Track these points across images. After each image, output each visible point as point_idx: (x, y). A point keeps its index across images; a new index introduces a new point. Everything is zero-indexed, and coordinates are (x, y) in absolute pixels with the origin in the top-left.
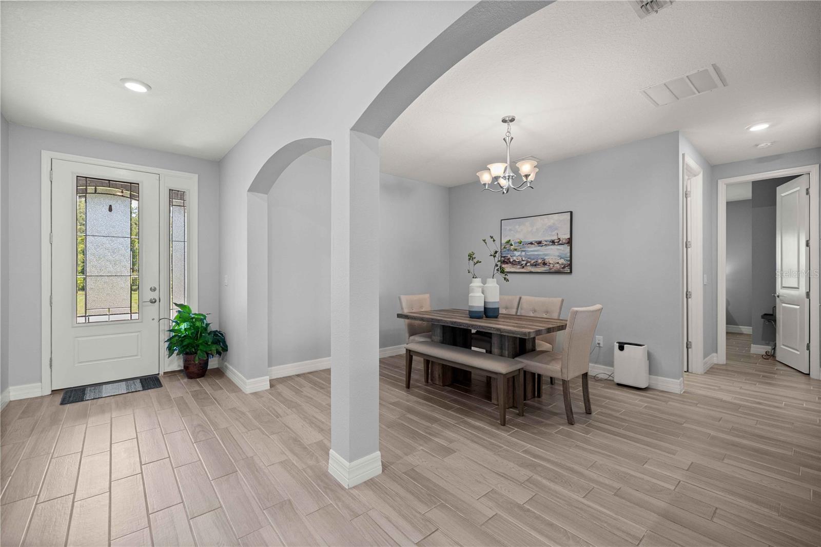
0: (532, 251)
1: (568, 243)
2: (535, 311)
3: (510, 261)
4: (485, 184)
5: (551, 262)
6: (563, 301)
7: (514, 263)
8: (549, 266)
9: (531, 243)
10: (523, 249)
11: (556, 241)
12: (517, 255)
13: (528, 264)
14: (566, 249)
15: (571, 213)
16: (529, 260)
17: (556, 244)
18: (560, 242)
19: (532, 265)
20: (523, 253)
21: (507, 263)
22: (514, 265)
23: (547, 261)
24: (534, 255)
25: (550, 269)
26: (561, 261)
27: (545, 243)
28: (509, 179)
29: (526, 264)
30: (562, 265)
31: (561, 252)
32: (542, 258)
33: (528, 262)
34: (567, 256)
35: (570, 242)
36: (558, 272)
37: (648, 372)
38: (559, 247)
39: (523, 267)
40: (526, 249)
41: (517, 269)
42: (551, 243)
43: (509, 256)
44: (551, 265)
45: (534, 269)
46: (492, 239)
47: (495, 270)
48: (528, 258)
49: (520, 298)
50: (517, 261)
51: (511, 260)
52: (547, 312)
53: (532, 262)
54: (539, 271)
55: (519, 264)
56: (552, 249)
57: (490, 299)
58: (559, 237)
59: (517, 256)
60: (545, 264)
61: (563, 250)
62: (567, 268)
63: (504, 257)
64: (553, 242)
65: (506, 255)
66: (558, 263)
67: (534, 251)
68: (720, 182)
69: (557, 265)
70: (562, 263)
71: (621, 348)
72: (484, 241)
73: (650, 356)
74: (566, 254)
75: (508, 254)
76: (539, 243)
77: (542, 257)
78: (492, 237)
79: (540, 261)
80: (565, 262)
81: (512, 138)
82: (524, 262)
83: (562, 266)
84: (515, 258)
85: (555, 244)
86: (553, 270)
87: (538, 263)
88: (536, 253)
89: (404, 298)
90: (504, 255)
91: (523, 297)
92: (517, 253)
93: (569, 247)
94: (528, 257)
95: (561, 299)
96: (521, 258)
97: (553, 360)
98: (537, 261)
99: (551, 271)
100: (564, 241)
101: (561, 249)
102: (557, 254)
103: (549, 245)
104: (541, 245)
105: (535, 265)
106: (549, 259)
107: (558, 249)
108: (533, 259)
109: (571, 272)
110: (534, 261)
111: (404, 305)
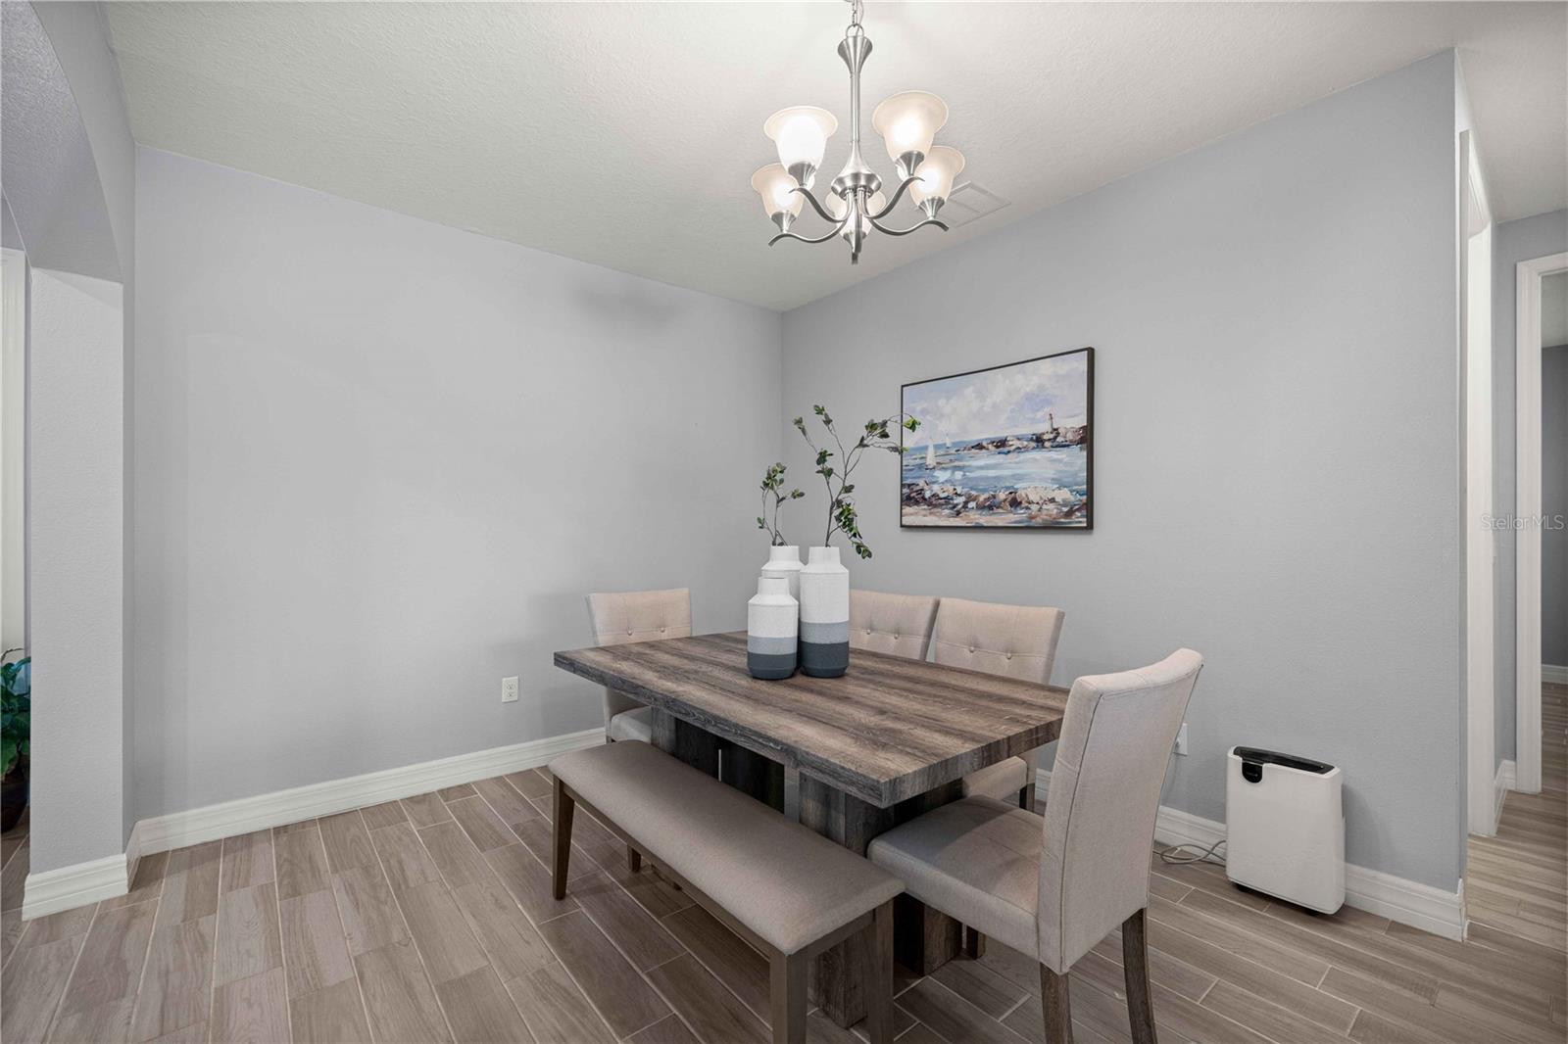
0: (981, 468)
1: (1081, 441)
2: (975, 646)
3: (924, 498)
4: (778, 218)
5: (1031, 498)
6: (1060, 617)
7: (934, 503)
8: (1027, 508)
9: (979, 446)
10: (957, 463)
11: (1046, 437)
12: (941, 480)
13: (972, 505)
14: (1077, 457)
15: (1091, 352)
16: (974, 493)
17: (1047, 444)
18: (1059, 439)
19: (981, 507)
20: (958, 475)
21: (917, 503)
22: (935, 506)
23: (1021, 495)
24: (987, 478)
25: (1031, 518)
26: (1063, 495)
27: (1017, 444)
28: (855, 190)
29: (966, 503)
30: (1065, 506)
31: (1062, 467)
32: (1007, 488)
33: (970, 498)
34: (1079, 479)
35: (1086, 438)
36: (1051, 527)
37: (1343, 856)
38: (1055, 454)
39: (958, 513)
40: (967, 464)
41: (943, 518)
42: (1034, 444)
43: (922, 483)
44: (1034, 508)
45: (985, 519)
46: (823, 417)
47: (833, 517)
48: (972, 489)
49: (937, 605)
50: (942, 495)
51: (928, 494)
52: (1013, 652)
53: (982, 499)
54: (1000, 524)
55: (947, 503)
56: (1035, 460)
57: (815, 616)
58: (1055, 427)
59: (941, 482)
60: (1015, 503)
61: (1066, 464)
62: (1078, 514)
63: (909, 485)
64: (1039, 440)
65: (914, 481)
66: (1052, 500)
67: (988, 467)
68: (1522, 268)
69: (1051, 506)
70: (1064, 500)
71: (1252, 774)
72: (799, 422)
73: (1348, 803)
74: (1075, 474)
75: (919, 477)
76: (1001, 444)
77: (1008, 484)
78: (820, 411)
79: (1002, 496)
80: (1072, 499)
81: (869, 48)
82: (960, 500)
83: (1065, 509)
84: (936, 488)
85: (1043, 447)
86: (1038, 519)
87: (997, 500)
88: (992, 473)
89: (601, 603)
90: (909, 481)
91: (943, 601)
92: (942, 475)
93: (1085, 453)
94: (971, 484)
95: (1052, 612)
96: (951, 488)
97: (1010, 865)
98: (994, 496)
99: (1033, 523)
100: (1070, 436)
101: (1060, 461)
102: (1051, 474)
103: (1026, 449)
104: (1006, 449)
105: (990, 508)
106: (1028, 491)
107: (1053, 461)
108: (984, 491)
109: (1090, 526)
110: (986, 495)
111: (600, 620)
